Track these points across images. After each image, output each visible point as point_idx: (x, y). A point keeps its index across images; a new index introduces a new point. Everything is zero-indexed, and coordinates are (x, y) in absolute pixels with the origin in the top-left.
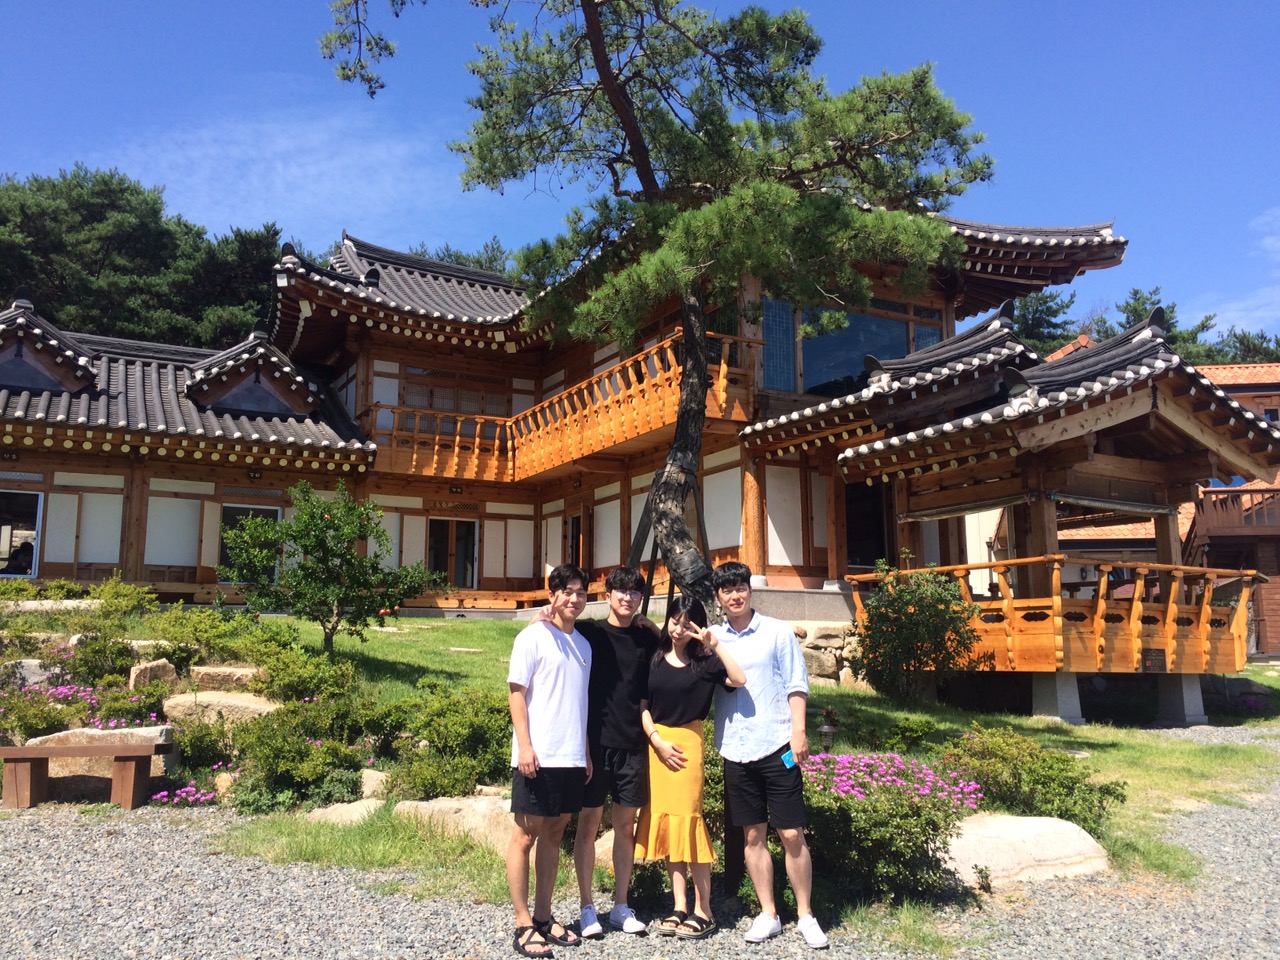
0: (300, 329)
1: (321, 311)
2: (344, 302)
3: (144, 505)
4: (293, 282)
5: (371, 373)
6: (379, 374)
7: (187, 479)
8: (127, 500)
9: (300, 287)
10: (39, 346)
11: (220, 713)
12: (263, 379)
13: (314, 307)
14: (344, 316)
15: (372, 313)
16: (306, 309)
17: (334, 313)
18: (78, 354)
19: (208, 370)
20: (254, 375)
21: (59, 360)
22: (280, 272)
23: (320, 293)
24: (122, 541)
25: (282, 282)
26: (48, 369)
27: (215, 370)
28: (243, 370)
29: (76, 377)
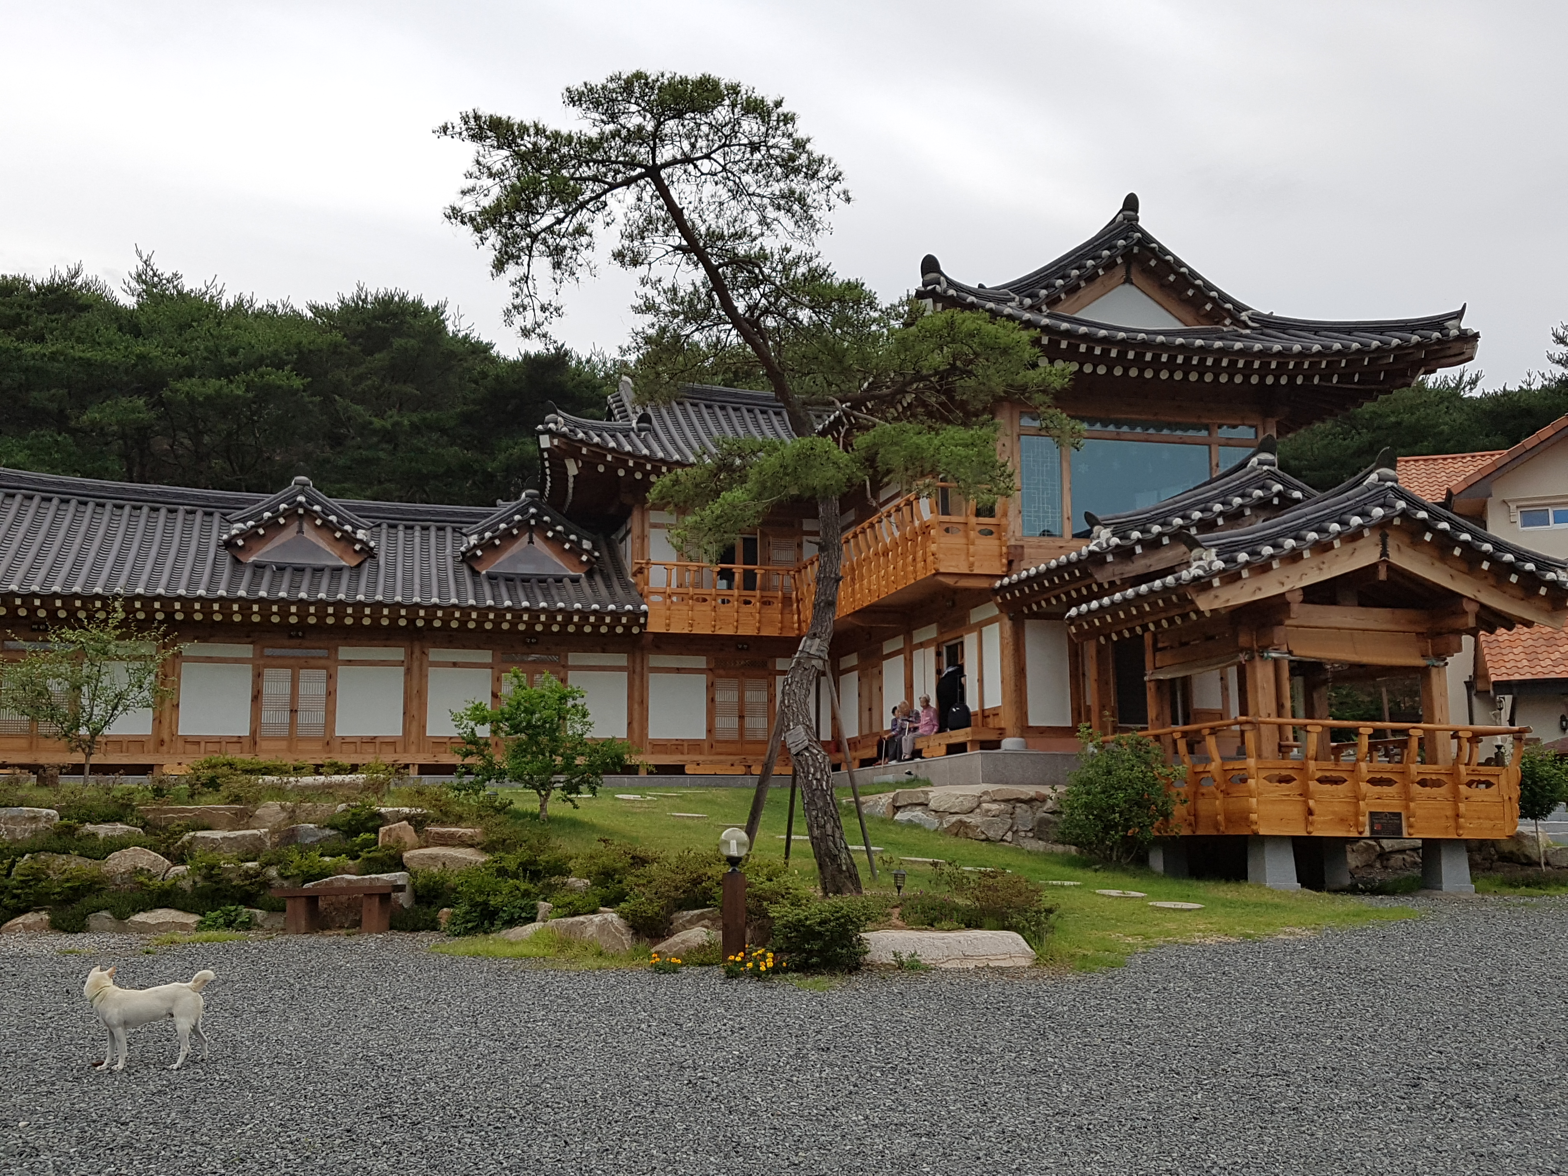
0: (571, 485)
1: (588, 465)
2: (609, 458)
3: (423, 676)
4: (556, 442)
5: (647, 526)
6: (655, 526)
7: (464, 647)
8: (408, 672)
9: (563, 447)
10: (319, 522)
11: (444, 864)
12: (535, 538)
13: (580, 465)
14: (611, 469)
15: (639, 466)
16: (572, 469)
17: (601, 469)
18: (356, 527)
19: (481, 533)
20: (527, 535)
21: (338, 535)
22: (543, 433)
23: (584, 451)
24: (404, 713)
25: (545, 442)
26: (329, 544)
27: (488, 535)
28: (515, 532)
29: (355, 551)
